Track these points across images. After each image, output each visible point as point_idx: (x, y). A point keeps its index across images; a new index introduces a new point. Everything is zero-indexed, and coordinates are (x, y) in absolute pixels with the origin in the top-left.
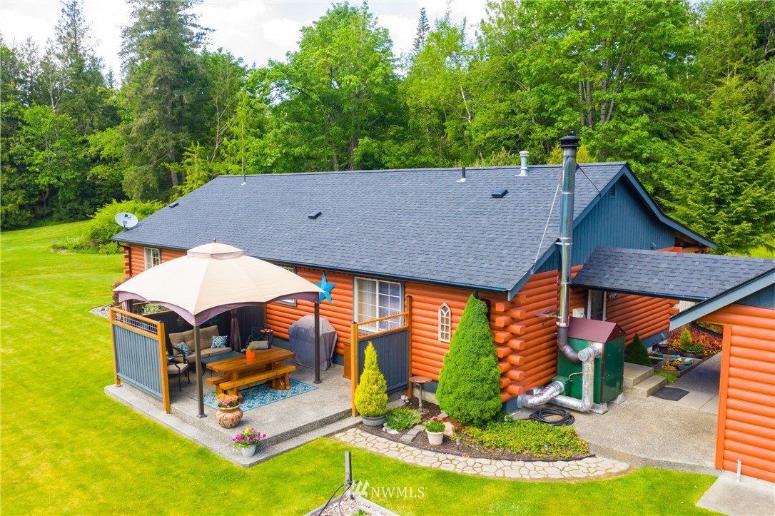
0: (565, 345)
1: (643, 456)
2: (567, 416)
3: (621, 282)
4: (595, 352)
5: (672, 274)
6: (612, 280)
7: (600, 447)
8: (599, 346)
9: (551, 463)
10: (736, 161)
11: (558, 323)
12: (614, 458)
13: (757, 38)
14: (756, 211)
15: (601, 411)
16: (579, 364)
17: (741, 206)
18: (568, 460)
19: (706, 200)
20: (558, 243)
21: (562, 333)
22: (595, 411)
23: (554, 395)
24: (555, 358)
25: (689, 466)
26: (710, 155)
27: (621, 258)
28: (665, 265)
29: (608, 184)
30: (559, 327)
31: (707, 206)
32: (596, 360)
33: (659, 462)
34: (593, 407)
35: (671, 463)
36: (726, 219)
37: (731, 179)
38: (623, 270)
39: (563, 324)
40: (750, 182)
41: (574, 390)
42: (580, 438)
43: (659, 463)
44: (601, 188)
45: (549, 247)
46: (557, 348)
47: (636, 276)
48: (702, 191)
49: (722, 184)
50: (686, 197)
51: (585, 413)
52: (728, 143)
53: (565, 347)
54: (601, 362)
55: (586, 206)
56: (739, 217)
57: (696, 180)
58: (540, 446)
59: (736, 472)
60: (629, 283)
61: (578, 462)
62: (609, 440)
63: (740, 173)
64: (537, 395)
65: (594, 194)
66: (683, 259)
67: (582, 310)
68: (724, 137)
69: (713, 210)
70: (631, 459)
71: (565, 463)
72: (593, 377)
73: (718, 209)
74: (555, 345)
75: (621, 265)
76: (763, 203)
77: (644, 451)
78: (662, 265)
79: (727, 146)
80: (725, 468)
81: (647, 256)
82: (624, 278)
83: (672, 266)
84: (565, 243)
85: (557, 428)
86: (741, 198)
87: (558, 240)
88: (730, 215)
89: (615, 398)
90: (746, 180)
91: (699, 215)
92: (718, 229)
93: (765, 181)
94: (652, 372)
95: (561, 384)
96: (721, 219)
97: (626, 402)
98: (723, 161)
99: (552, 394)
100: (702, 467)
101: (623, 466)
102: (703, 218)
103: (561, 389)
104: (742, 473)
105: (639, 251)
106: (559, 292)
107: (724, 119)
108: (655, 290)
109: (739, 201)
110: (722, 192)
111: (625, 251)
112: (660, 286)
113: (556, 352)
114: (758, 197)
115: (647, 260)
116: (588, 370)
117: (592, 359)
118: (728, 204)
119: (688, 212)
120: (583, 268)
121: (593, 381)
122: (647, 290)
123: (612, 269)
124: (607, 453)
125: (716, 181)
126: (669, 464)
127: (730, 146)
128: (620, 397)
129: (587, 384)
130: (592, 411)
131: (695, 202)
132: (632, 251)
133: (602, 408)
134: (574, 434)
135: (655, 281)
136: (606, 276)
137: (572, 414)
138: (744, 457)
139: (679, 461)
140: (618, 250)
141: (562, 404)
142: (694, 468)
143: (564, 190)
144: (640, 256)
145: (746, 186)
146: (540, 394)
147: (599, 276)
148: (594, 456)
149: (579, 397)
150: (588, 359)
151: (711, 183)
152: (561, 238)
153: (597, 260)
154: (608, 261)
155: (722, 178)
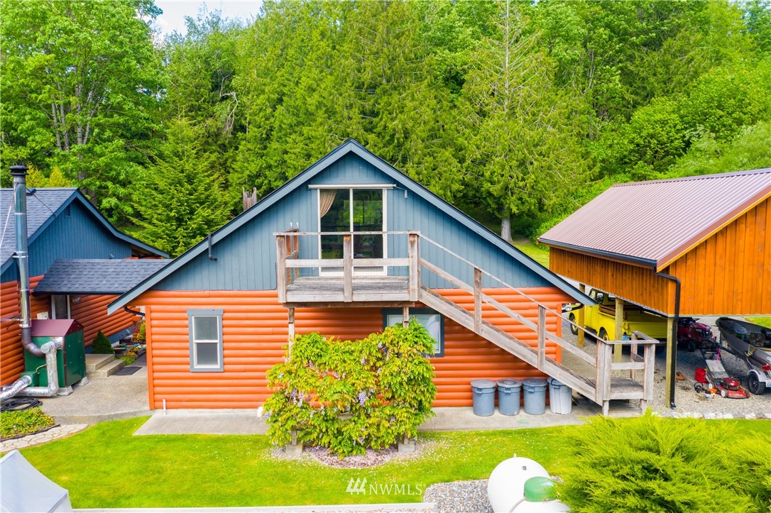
0: (30, 343)
1: (97, 415)
2: (35, 401)
3: (77, 286)
4: (56, 344)
5: (117, 276)
6: (69, 286)
7: (63, 418)
8: (60, 340)
9: (20, 439)
10: (189, 187)
11: (21, 325)
12: (75, 423)
13: (213, 83)
14: (206, 227)
15: (66, 393)
16: (43, 357)
17: (195, 223)
18: (36, 432)
19: (169, 219)
20: (14, 257)
21: (26, 333)
22: (61, 394)
23: (23, 387)
24: (22, 358)
25: (132, 413)
26: (169, 181)
27: (77, 267)
28: (113, 270)
29: (62, 206)
30: (22, 328)
31: (169, 224)
32: (58, 351)
33: (110, 415)
34: (59, 391)
35: (118, 414)
36: (185, 235)
37: (187, 201)
38: (78, 276)
39: (25, 325)
40: (202, 204)
41: (41, 381)
42: (46, 415)
43: (110, 417)
44: (54, 209)
45: (6, 260)
46: (23, 348)
47: (89, 280)
48: (164, 211)
49: (180, 206)
50: (153, 217)
51: (51, 397)
52: (182, 172)
53: (29, 345)
54: (63, 352)
55: (41, 225)
56: (195, 232)
57: (160, 202)
58: (9, 429)
59: (163, 408)
60: (83, 286)
61: (44, 433)
62: (72, 411)
63: (192, 197)
64: (5, 391)
65: (48, 214)
66: (126, 264)
67: (46, 314)
68: (179, 166)
69: (174, 227)
70: (89, 419)
71: (34, 436)
72: (56, 366)
73: (179, 226)
74: (22, 346)
75: (77, 273)
76: (212, 221)
77: (99, 411)
78: (110, 270)
79: (181, 175)
80: (156, 408)
81: (98, 264)
82: (80, 282)
83: (117, 270)
84: (21, 256)
85: (25, 411)
86: (194, 217)
87: (15, 254)
88: (188, 231)
89: (79, 381)
90: (198, 203)
91: (163, 231)
92: (179, 243)
93: (212, 204)
94: (114, 357)
95: (29, 378)
96: (181, 234)
97: (90, 383)
98: (179, 188)
99: (20, 387)
100: (141, 412)
101: (82, 426)
102: (167, 235)
103: (29, 382)
104: (167, 408)
105: (92, 261)
106: (19, 299)
107: (178, 152)
108: (104, 289)
109: (193, 219)
110: (180, 212)
111: (81, 261)
112: (108, 286)
113: (22, 351)
114: (208, 216)
115: (98, 267)
116: (51, 360)
117: (53, 350)
118: (186, 222)
119: (154, 230)
120: (45, 278)
121: (56, 369)
122: (98, 290)
123: (69, 276)
124: (69, 421)
125: (175, 203)
126: (117, 416)
127: (185, 174)
128: (84, 380)
129: (52, 372)
130: (59, 395)
131: (161, 221)
132: (86, 261)
133: (67, 390)
134: (41, 413)
135: (104, 282)
136: (64, 283)
137: (40, 400)
138: (167, 396)
139: (125, 412)
140: (75, 261)
141: (30, 394)
142: (135, 414)
143: (17, 211)
144: (93, 264)
145: (198, 207)
146: (9, 389)
147: (59, 283)
148: (59, 426)
149: (46, 385)
150: (50, 351)
151: (171, 204)
152: (17, 252)
153: (56, 270)
154: (67, 270)
155: (179, 201)
